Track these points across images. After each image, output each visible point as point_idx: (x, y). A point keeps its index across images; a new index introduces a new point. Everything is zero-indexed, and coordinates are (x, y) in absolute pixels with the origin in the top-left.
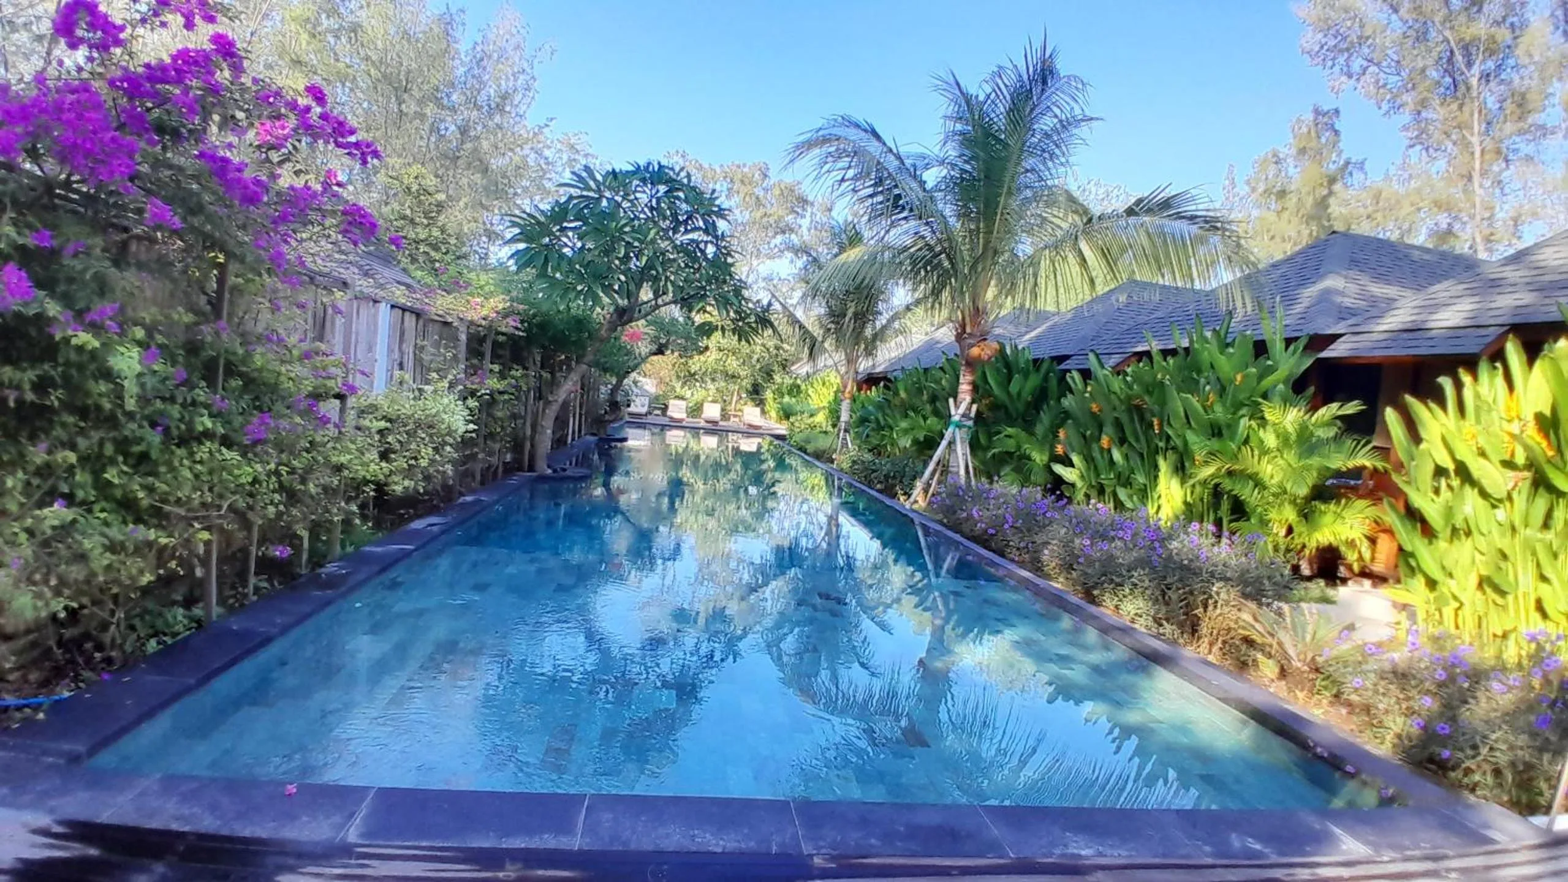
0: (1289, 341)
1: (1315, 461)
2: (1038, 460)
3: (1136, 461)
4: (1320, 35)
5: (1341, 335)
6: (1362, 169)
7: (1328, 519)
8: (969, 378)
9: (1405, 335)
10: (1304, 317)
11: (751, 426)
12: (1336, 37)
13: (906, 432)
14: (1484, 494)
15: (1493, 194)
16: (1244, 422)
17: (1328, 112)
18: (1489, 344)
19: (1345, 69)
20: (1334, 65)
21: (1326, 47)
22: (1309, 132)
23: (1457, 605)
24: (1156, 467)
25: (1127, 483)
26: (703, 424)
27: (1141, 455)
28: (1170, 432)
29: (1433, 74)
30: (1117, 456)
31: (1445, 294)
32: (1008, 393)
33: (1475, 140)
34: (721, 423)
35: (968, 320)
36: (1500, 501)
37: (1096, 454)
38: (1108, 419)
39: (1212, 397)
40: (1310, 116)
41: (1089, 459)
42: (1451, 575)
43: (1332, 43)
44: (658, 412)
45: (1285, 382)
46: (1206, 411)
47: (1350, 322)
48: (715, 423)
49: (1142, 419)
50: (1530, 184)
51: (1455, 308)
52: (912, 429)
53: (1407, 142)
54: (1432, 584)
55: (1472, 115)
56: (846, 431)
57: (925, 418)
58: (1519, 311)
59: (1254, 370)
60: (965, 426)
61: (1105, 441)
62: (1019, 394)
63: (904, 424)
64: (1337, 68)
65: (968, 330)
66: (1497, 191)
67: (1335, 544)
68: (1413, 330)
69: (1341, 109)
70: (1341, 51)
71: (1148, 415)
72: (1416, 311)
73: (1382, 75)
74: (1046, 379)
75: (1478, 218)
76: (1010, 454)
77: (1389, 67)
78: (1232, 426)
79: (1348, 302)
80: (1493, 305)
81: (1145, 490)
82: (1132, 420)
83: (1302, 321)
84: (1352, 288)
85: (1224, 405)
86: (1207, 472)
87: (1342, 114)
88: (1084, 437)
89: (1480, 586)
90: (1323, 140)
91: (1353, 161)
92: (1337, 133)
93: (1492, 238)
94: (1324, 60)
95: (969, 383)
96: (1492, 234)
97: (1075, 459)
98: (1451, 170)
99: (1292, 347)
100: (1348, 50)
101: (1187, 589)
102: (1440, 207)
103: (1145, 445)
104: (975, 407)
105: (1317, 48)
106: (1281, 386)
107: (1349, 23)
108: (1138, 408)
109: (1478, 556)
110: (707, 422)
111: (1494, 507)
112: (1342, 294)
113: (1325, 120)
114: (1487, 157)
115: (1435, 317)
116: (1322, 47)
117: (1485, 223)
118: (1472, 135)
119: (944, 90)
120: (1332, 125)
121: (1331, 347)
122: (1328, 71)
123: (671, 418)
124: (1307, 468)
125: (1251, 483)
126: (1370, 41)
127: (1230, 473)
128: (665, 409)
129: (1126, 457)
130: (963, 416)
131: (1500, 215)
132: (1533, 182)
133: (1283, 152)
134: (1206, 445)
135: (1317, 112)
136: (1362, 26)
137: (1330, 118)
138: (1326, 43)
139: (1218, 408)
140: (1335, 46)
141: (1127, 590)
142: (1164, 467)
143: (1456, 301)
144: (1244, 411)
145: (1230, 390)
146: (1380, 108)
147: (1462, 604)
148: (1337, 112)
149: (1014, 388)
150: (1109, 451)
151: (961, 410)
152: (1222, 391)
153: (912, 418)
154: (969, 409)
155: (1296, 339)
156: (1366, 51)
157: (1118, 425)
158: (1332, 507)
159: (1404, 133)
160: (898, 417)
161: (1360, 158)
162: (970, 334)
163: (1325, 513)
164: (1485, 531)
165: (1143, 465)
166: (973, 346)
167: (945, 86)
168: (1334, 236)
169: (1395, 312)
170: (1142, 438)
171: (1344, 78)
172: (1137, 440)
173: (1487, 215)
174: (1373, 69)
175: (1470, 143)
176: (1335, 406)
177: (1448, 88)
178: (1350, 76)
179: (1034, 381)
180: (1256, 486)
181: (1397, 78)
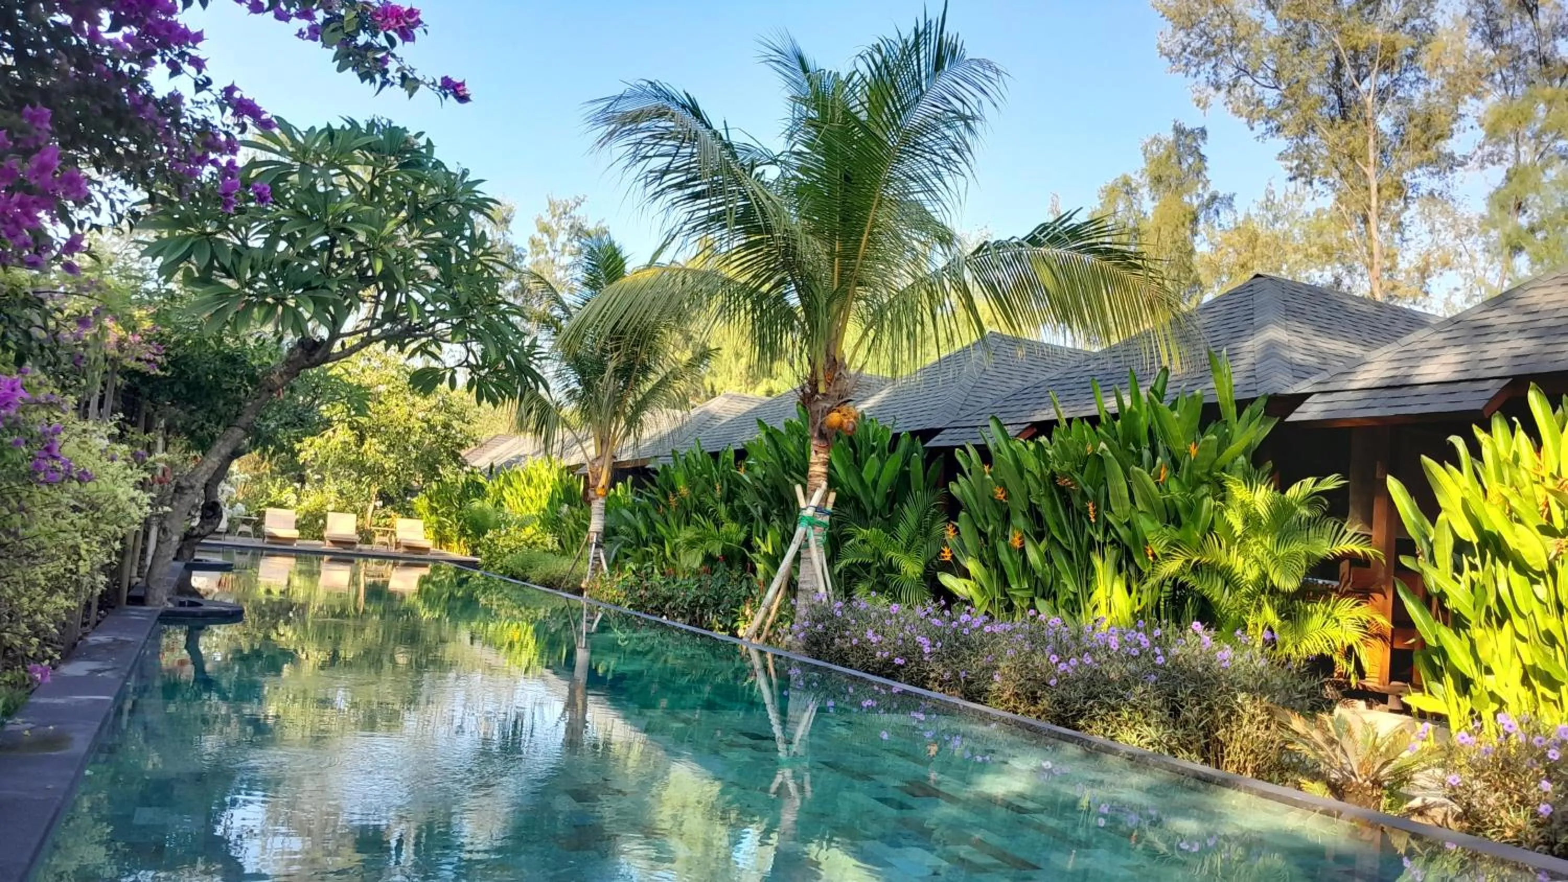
0: (1241, 405)
1: (1299, 547)
2: (910, 573)
3: (1060, 562)
4: (1181, 34)
5: (1308, 395)
6: (1230, 206)
7: (1316, 621)
8: (823, 456)
9: (1388, 393)
10: (1252, 374)
11: (410, 548)
12: (1201, 37)
13: (691, 544)
14: (1522, 568)
15: (1393, 239)
16: (1208, 502)
17: (1193, 131)
18: (1493, 398)
19: (1212, 78)
20: (1198, 72)
21: (1189, 50)
22: (1169, 157)
23: (1495, 706)
24: (1090, 569)
25: (1049, 594)
26: (327, 546)
27: (1069, 555)
28: (1110, 518)
29: (1316, 89)
30: (1033, 556)
31: (1423, 345)
32: (862, 481)
33: (1370, 171)
34: (358, 546)
35: (821, 375)
36: (1542, 574)
37: (1004, 557)
38: (1018, 505)
39: (1164, 474)
40: (1170, 136)
41: (992, 563)
42: (1489, 671)
43: (1197, 44)
44: (249, 529)
45: (1245, 453)
46: (1160, 490)
47: (1314, 379)
48: (351, 544)
49: (1068, 505)
50: (1438, 226)
51: (1436, 360)
52: (702, 541)
53: (1289, 174)
54: (1464, 685)
55: (1366, 140)
56: (598, 546)
57: (718, 524)
58: (1520, 360)
59: (1214, 437)
60: (820, 524)
61: (1015, 539)
62: (875, 483)
63: (687, 533)
64: (1202, 77)
65: (822, 389)
66: (1397, 236)
67: (1327, 652)
68: (1394, 386)
69: (1208, 128)
70: (1207, 56)
71: (1076, 501)
72: (1390, 365)
73: (1257, 88)
74: (907, 462)
75: (1377, 268)
76: (866, 566)
77: (1266, 78)
78: (1193, 509)
79: (1298, 357)
80: (1485, 356)
81: (1077, 601)
82: (1054, 509)
83: (1253, 380)
84: (1297, 341)
85: (1179, 480)
86: (1171, 567)
87: (1209, 134)
88: (982, 534)
89: (1525, 681)
90: (1185, 166)
91: (1220, 196)
92: (1202, 158)
93: (1396, 292)
94: (1186, 65)
95: (824, 464)
96: (1395, 288)
97: (972, 565)
98: (1343, 208)
99: (1247, 413)
100: (1215, 54)
101: (1205, 704)
102: (1330, 255)
103: (1071, 538)
104: (832, 497)
105: (1178, 50)
106: (1242, 459)
107: (1216, 21)
108: (1062, 491)
109: (1521, 646)
110: (335, 542)
111: (1533, 582)
112: (1288, 347)
113: (1188, 141)
114: (1385, 193)
115: (1417, 371)
116: (1184, 50)
117: (1386, 276)
118: (1367, 164)
119: (778, 62)
120: (1197, 149)
121: (1298, 409)
122: (1191, 80)
123: (273, 537)
124: (1293, 556)
125: (1220, 582)
126: (1243, 44)
127: (1196, 569)
128: (258, 525)
129: (1048, 558)
130: (818, 509)
131: (1403, 265)
132: (1442, 224)
133: (1136, 179)
134: (1164, 534)
135: (1179, 131)
136: (1234, 24)
137: (1195, 140)
138: (1189, 45)
139: (1173, 486)
140: (1201, 49)
141: (1126, 715)
142: (1103, 567)
143: (1434, 353)
144: (1204, 489)
145: (1185, 464)
146: (1252, 129)
147: (1502, 703)
148: (1203, 132)
149: (868, 474)
150: (1023, 550)
151: (816, 499)
152: (1175, 465)
153: (697, 523)
154: (825, 499)
155: (1252, 400)
156: (1238, 56)
157: (1034, 514)
158: (1320, 606)
159: (1283, 163)
160: (672, 521)
161: (1228, 193)
162: (824, 394)
163: (1311, 615)
164: (1525, 612)
165: (1072, 569)
166: (830, 410)
167: (779, 57)
168: (1259, 279)
169: (1367, 367)
170: (1070, 533)
171: (1211, 90)
172: (1063, 534)
173: (1388, 264)
174: (1247, 80)
175: (1365, 175)
176: (1310, 481)
177: (1333, 108)
178: (1218, 88)
179: (893, 464)
180: (1226, 584)
181: (1276, 92)
